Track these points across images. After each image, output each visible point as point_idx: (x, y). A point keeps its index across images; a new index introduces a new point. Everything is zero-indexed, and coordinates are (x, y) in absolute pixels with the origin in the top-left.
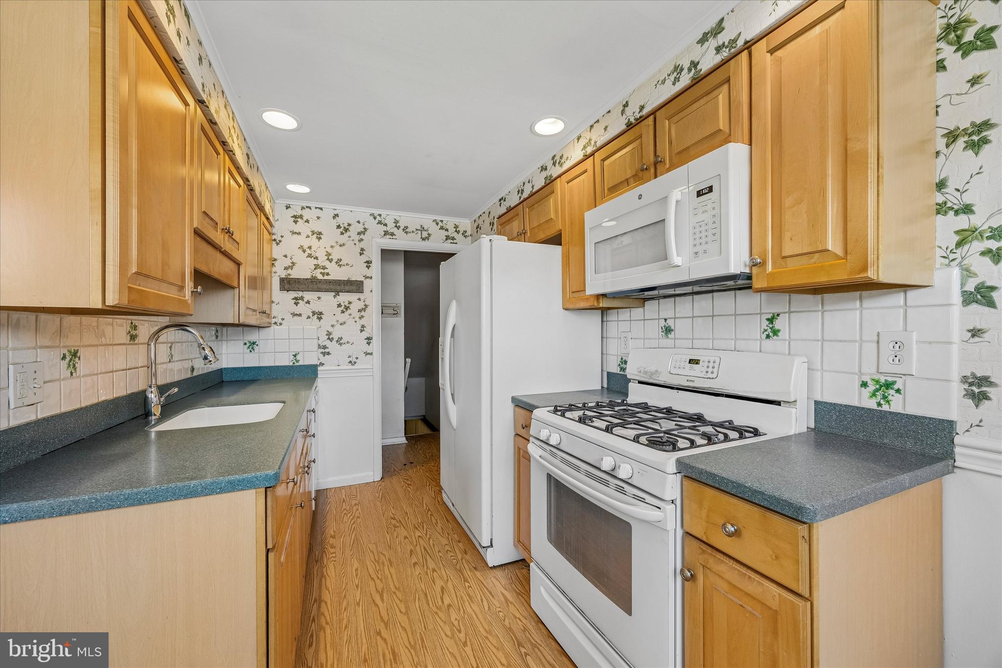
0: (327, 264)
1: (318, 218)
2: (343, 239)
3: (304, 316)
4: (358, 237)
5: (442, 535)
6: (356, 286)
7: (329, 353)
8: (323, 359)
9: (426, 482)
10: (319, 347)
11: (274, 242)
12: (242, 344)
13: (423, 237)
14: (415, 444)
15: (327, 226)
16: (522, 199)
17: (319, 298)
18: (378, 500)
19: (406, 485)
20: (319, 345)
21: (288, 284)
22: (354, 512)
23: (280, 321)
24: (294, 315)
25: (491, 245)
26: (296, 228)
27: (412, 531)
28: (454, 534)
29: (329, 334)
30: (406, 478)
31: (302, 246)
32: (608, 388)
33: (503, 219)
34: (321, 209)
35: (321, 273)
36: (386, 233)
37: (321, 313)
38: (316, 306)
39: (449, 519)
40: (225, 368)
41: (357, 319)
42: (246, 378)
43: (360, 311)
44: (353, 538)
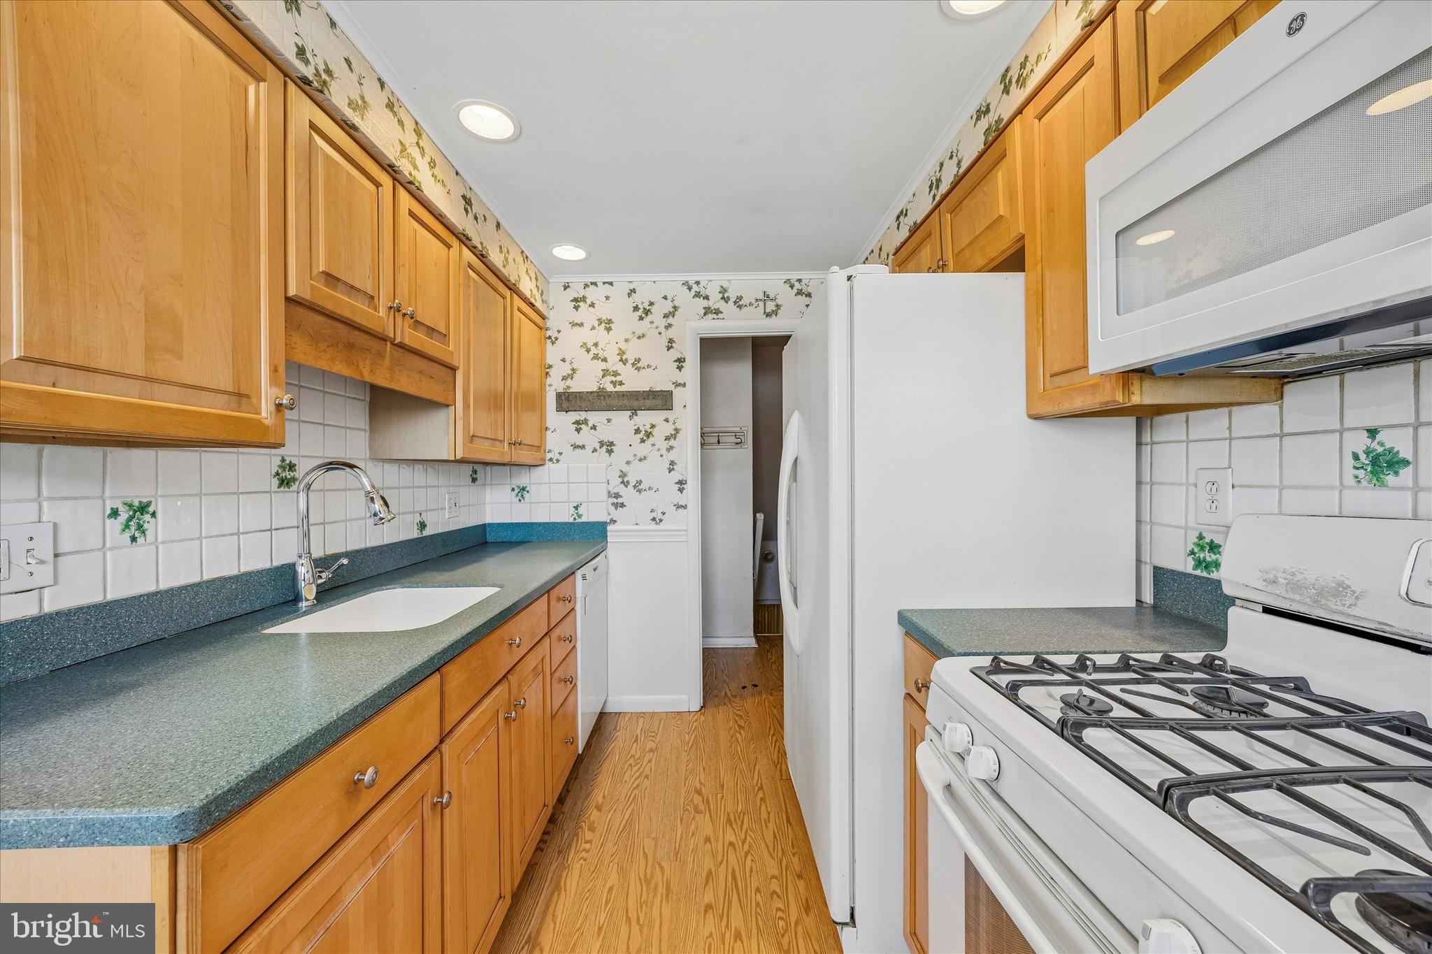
0: (620, 367)
1: (607, 298)
2: (643, 326)
3: (589, 449)
4: (664, 322)
5: (772, 852)
6: (661, 400)
7: (622, 505)
8: (616, 514)
9: (770, 728)
10: (610, 495)
11: (549, 341)
12: (509, 490)
13: (768, 311)
14: (768, 651)
15: (618, 308)
16: (938, 198)
17: (609, 420)
18: (686, 749)
19: (737, 728)
20: (609, 492)
21: (567, 401)
22: (645, 763)
23: (558, 456)
24: (576, 447)
25: (852, 288)
26: (577, 317)
27: (721, 826)
28: (794, 855)
29: (623, 475)
30: (739, 713)
31: (585, 344)
32: (1155, 607)
33: (904, 253)
34: (611, 284)
35: (612, 382)
36: (707, 311)
37: (612, 444)
38: (605, 434)
39: (791, 817)
40: (489, 524)
41: (664, 452)
42: (514, 538)
43: (667, 438)
44: (626, 817)
